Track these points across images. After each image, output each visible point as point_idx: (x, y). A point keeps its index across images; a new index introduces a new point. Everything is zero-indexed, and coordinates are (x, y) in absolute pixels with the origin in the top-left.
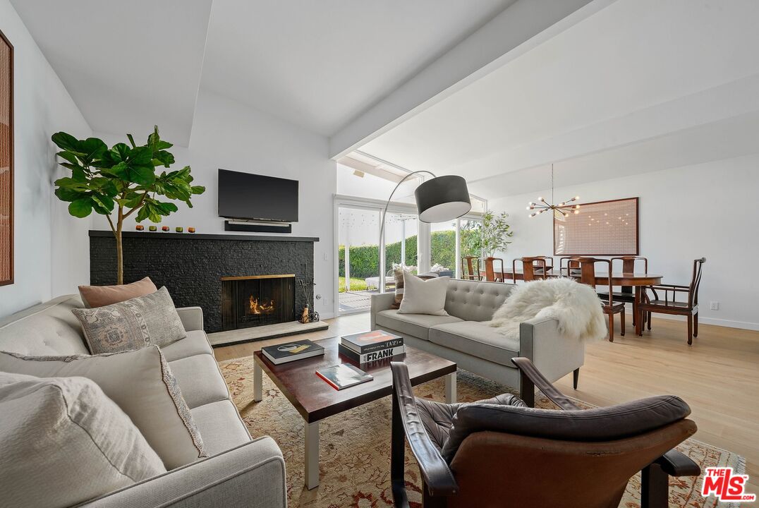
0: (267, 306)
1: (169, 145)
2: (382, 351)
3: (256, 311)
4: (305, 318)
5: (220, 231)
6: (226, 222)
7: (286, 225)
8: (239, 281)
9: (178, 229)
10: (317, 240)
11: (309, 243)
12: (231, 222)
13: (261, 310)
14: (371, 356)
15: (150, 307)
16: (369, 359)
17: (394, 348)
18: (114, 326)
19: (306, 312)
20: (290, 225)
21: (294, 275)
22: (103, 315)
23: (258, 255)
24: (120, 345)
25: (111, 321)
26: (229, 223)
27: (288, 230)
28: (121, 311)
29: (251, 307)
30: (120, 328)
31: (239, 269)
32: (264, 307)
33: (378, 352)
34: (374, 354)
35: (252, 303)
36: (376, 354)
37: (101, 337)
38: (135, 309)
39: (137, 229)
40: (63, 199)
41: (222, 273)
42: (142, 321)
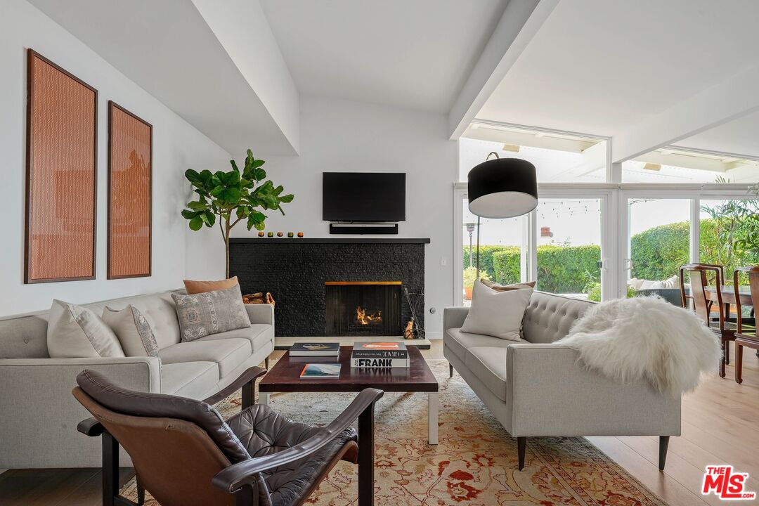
0: (375, 316)
1: (262, 162)
2: (377, 360)
3: (363, 321)
4: (408, 334)
5: (326, 234)
6: (331, 225)
7: (391, 225)
8: (342, 286)
9: (289, 234)
10: (428, 241)
11: (418, 246)
12: (336, 225)
13: (368, 320)
14: (364, 362)
15: (221, 298)
16: (361, 364)
17: (393, 359)
18: (192, 309)
19: (410, 326)
20: (397, 225)
21: (400, 283)
22: (187, 300)
23: (361, 258)
24: (195, 322)
25: (192, 305)
26: (333, 226)
27: (394, 230)
28: (199, 299)
29: (358, 318)
30: (197, 311)
31: (341, 274)
32: (372, 318)
33: (372, 360)
34: (367, 361)
35: (359, 314)
36: (370, 361)
37: (184, 315)
38: (209, 299)
39: (259, 235)
40: (187, 218)
41: (325, 277)
42: (212, 307)
